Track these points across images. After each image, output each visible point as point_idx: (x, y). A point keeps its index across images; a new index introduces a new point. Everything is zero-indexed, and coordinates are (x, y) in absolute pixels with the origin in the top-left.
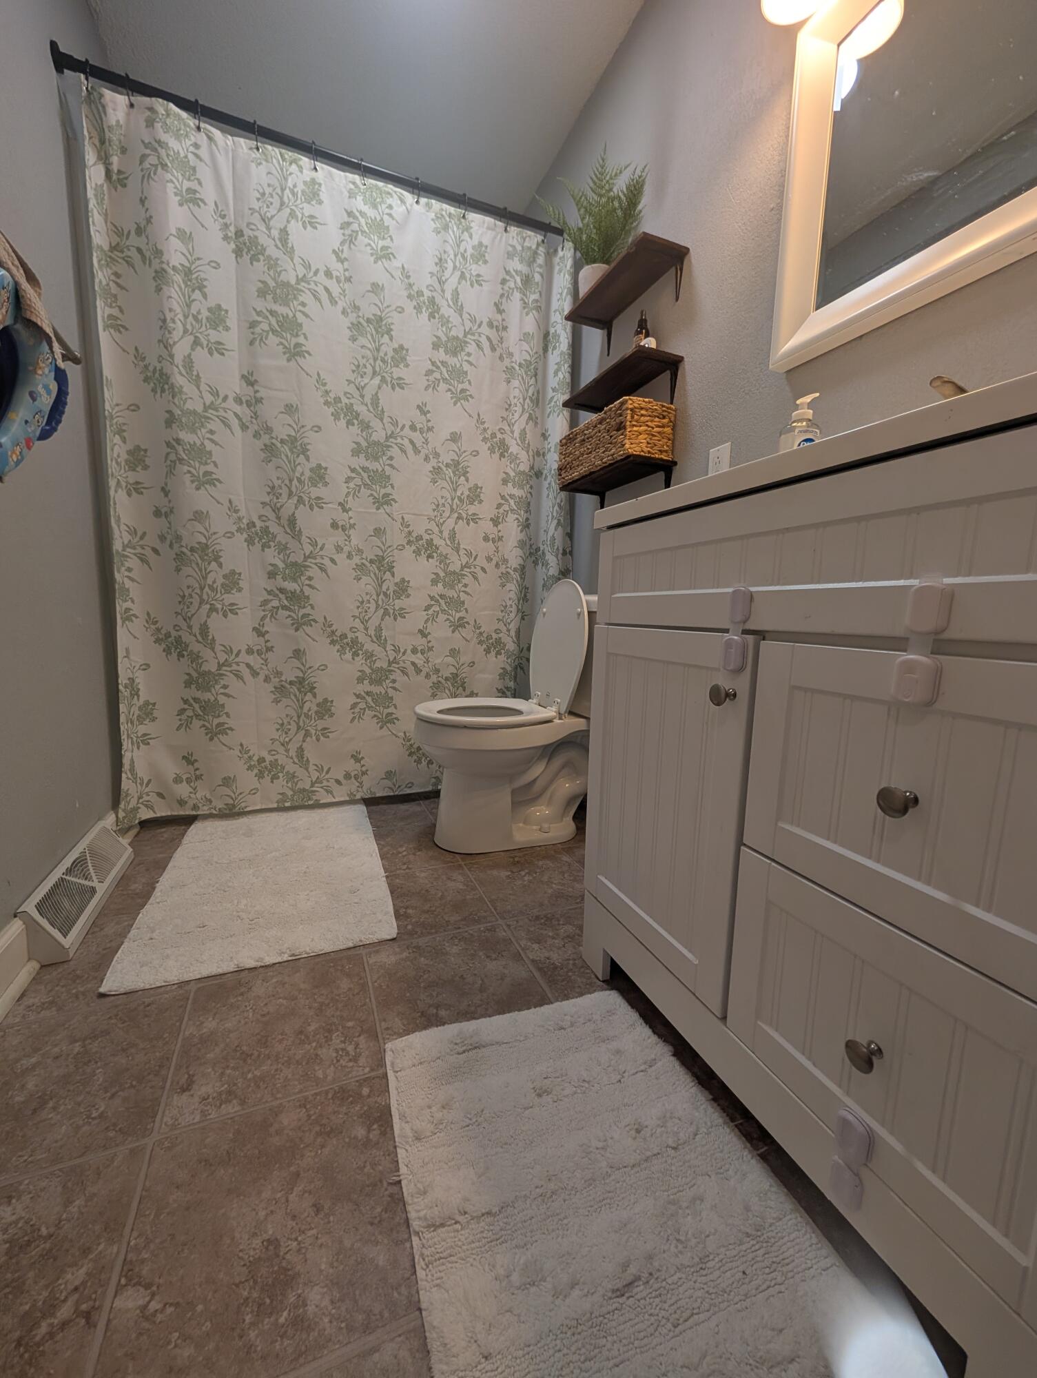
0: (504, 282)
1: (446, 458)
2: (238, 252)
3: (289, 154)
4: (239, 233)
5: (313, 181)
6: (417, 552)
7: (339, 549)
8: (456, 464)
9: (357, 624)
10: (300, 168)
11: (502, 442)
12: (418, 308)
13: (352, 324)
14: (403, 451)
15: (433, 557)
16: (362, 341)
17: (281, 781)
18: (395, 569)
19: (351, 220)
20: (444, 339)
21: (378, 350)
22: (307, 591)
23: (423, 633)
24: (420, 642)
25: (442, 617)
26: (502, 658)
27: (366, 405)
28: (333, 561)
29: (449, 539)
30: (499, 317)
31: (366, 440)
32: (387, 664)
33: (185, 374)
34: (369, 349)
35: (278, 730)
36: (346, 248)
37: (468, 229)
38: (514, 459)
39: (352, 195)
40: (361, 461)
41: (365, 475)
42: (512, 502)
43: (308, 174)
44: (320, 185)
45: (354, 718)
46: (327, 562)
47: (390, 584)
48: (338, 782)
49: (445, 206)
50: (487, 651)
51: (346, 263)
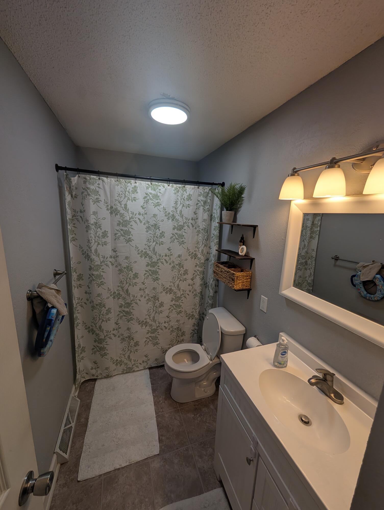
0: (197, 204)
1: (176, 263)
2: (111, 213)
3: (128, 180)
4: (112, 207)
5: (135, 186)
6: (167, 293)
7: (142, 296)
8: (180, 264)
9: (147, 317)
10: (131, 184)
11: (195, 254)
12: (168, 219)
13: (147, 227)
14: (163, 263)
15: (171, 293)
16: (150, 232)
17: (123, 366)
18: (159, 300)
19: (147, 196)
20: (177, 226)
21: (155, 234)
22: (132, 311)
23: (168, 317)
24: (167, 319)
25: (174, 311)
26: (193, 320)
27: (151, 251)
28: (140, 300)
29: (177, 287)
30: (195, 216)
31: (151, 262)
32: (156, 327)
33: (95, 255)
34: (152, 234)
35: (122, 351)
36: (145, 204)
37: (185, 190)
38: (199, 259)
39: (147, 188)
40: (149, 268)
41: (150, 272)
42: (198, 272)
43: (133, 185)
44: (137, 187)
45: (146, 345)
46: (138, 301)
47: (157, 304)
48: (140, 364)
49: (178, 185)
50: (189, 319)
51: (145, 209)
